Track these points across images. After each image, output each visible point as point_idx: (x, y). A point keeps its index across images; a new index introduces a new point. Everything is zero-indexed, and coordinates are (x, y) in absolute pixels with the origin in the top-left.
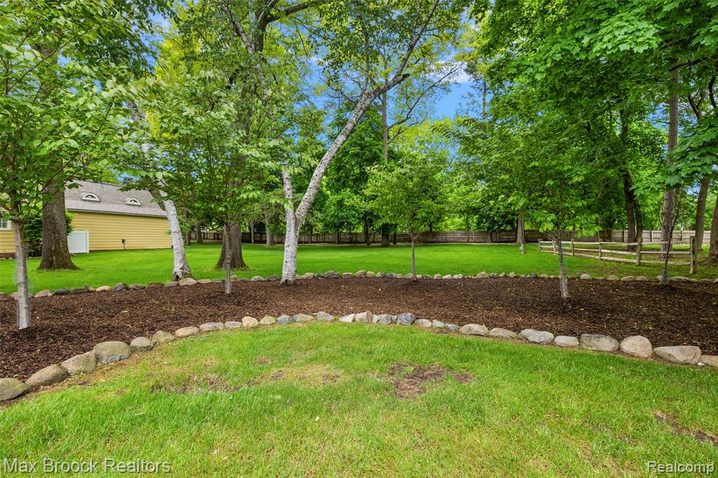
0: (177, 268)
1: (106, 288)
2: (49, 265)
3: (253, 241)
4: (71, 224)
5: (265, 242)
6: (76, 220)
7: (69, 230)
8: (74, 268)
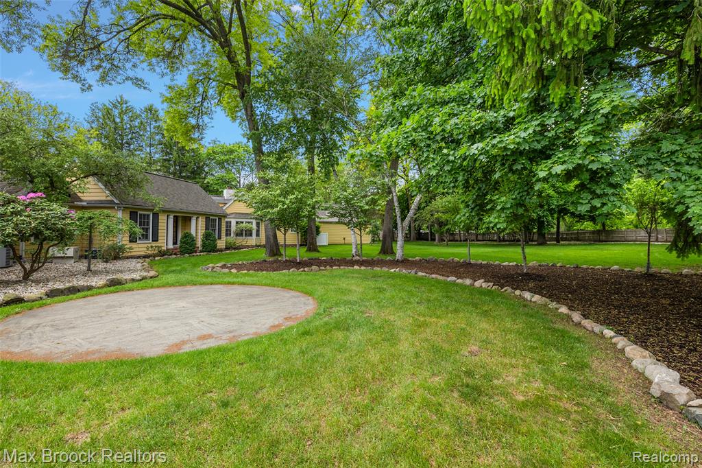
0: (353, 252)
1: (325, 258)
2: (309, 250)
3: (430, 239)
4: (320, 230)
5: (434, 240)
6: (323, 227)
7: (318, 232)
8: (318, 251)
